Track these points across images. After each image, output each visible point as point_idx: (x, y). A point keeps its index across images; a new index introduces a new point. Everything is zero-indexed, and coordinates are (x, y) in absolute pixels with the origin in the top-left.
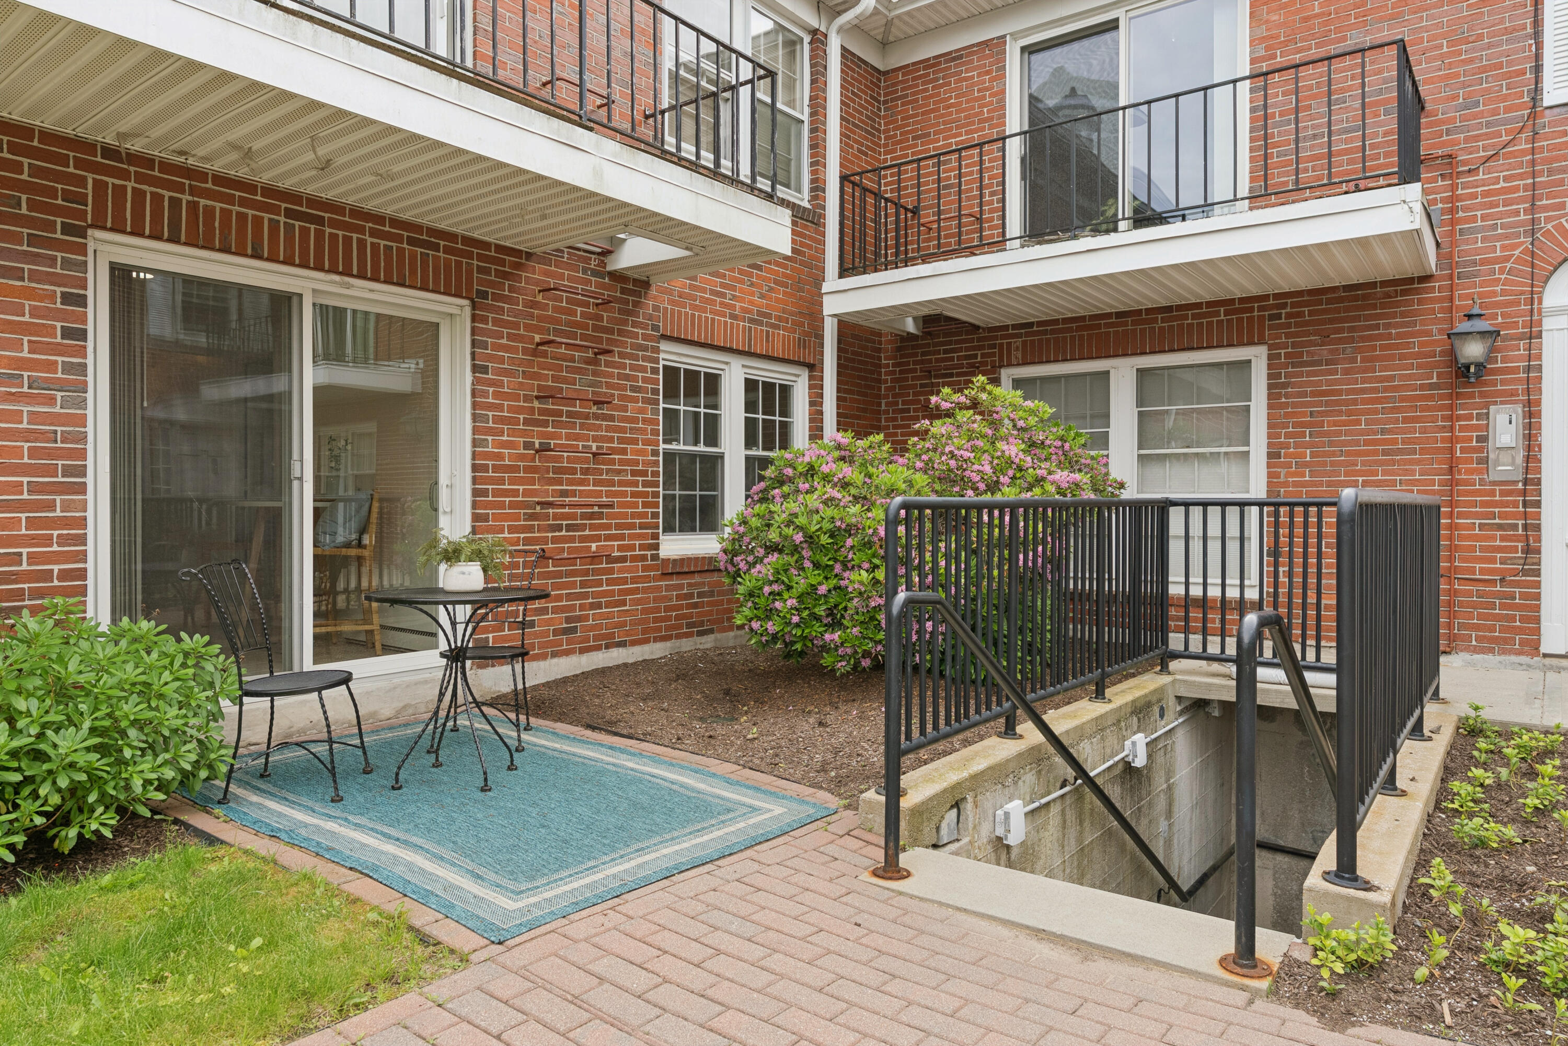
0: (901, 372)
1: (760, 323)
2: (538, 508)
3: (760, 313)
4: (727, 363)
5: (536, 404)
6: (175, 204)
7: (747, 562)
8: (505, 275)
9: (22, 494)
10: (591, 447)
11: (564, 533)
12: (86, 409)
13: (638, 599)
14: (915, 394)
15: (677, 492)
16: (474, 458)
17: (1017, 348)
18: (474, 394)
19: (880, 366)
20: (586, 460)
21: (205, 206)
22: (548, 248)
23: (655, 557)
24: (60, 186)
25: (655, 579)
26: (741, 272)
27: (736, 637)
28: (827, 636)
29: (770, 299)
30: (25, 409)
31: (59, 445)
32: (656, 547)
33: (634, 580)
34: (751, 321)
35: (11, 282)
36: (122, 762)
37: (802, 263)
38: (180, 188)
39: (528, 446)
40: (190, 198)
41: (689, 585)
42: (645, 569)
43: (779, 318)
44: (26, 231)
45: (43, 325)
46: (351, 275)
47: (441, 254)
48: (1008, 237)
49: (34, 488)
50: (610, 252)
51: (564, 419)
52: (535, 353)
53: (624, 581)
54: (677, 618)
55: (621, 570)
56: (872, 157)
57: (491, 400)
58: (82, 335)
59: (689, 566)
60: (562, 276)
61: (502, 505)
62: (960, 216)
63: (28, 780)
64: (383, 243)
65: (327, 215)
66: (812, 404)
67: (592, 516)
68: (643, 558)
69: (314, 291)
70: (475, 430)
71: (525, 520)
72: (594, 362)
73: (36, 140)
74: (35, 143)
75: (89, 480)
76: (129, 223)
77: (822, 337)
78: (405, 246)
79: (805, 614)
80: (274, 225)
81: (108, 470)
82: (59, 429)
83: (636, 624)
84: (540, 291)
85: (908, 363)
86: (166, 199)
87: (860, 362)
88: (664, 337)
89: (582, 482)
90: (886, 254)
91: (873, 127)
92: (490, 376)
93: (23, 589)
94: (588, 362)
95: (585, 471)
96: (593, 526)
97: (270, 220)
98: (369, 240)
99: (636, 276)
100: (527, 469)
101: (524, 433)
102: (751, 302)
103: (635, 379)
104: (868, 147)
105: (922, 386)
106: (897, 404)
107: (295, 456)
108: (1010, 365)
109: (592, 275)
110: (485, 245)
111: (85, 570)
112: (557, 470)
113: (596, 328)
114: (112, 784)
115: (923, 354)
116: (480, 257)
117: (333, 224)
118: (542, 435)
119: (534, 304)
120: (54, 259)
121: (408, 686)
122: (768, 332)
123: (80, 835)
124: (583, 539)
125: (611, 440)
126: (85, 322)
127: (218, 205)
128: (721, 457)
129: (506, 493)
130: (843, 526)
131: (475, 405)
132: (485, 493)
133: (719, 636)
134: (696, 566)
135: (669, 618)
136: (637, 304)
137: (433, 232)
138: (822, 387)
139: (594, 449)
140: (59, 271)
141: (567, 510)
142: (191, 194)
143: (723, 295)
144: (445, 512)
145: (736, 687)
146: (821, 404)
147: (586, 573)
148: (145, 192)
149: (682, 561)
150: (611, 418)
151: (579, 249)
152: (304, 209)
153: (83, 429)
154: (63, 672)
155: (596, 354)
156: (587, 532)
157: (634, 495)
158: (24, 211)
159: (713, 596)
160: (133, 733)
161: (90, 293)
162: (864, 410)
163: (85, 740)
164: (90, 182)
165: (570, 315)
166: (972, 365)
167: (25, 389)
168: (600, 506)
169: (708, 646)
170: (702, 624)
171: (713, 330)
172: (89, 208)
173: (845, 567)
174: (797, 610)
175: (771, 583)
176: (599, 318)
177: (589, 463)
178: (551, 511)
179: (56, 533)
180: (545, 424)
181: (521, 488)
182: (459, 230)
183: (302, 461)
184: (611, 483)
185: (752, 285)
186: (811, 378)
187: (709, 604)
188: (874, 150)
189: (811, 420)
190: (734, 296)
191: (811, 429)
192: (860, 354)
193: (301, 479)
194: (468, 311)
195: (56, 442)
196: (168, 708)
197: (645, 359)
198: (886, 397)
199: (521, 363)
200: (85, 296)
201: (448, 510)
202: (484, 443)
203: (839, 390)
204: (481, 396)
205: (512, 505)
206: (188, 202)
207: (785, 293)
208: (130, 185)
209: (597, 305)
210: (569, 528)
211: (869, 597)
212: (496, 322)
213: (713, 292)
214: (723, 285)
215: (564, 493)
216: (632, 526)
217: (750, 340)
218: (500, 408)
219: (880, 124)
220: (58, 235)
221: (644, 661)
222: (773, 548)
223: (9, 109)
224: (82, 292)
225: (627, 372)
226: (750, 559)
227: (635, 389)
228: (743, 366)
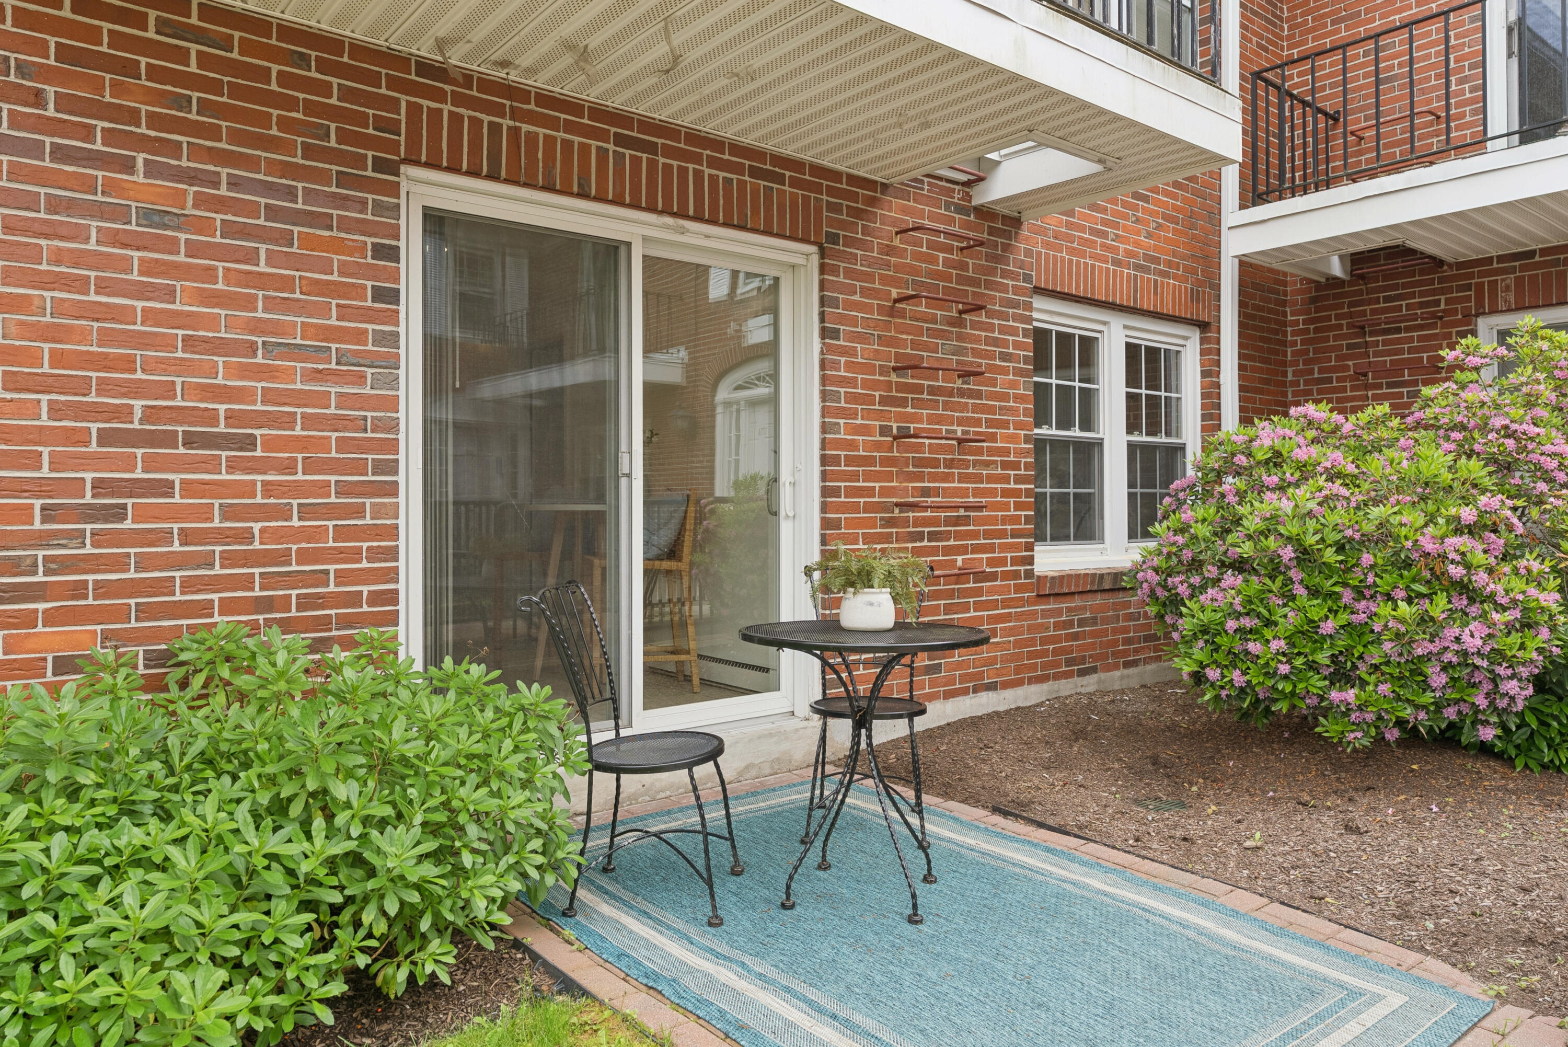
0: (1316, 330)
1: (1147, 270)
2: (897, 510)
3: (1147, 258)
4: (1105, 323)
5: (894, 378)
6: (495, 129)
7: (1191, 586)
8: (858, 213)
9: (329, 496)
10: (955, 432)
11: (925, 543)
12: (398, 390)
13: (1011, 628)
14: (1338, 358)
15: (1049, 490)
16: (823, 448)
17: (1508, 288)
18: (823, 365)
19: (1285, 324)
20: (948, 449)
21: (528, 133)
22: (905, 178)
23: (1029, 574)
24: (371, 112)
25: (1029, 602)
26: (1125, 204)
27: (1122, 678)
28: (1334, 695)
29: (1158, 238)
30: (333, 390)
31: (369, 435)
32: (1030, 561)
33: (1006, 603)
34: (1137, 267)
35: (319, 232)
36: (459, 871)
37: (1195, 192)
38: (499, 110)
39: (885, 430)
40: (511, 123)
41: (1069, 609)
42: (1018, 588)
43: (1169, 264)
44: (335, 168)
45: (353, 284)
46: (686, 217)
47: (786, 188)
48: (1489, 135)
49: (344, 489)
50: (981, 179)
51: (925, 396)
52: (892, 312)
53: (993, 605)
54: (1055, 652)
55: (991, 591)
56: (1274, 53)
57: (842, 373)
58: (393, 296)
59: (1069, 586)
60: (921, 214)
61: (855, 508)
62: (1412, 116)
63: (350, 900)
64: (722, 174)
65: (660, 141)
66: (1205, 374)
67: (957, 521)
68: (1016, 575)
69: (645, 239)
70: (824, 412)
71: (882, 527)
72: (958, 322)
73: (346, 55)
74: (345, 59)
75: (401, 478)
76: (445, 155)
77: (1218, 287)
78: (747, 178)
79: (1299, 662)
80: (602, 152)
81: (420, 466)
82: (369, 414)
83: (1008, 661)
84: (897, 233)
85: (1329, 318)
86: (485, 125)
87: (1262, 319)
88: (1039, 291)
89: (946, 478)
90: (1293, 178)
91: (1274, 15)
92: (842, 343)
93: (331, 615)
94: (952, 322)
95: (950, 464)
96: (959, 536)
97: (598, 148)
98: (707, 171)
99: (1006, 212)
100: (885, 462)
101: (880, 415)
102: (1137, 244)
103: (1005, 344)
104: (1269, 41)
105: (1349, 347)
106: (1311, 372)
107: (623, 447)
108: (1494, 311)
109: (956, 212)
110: (835, 175)
111: (396, 591)
112: (919, 463)
113: (961, 279)
114: (448, 903)
115: (1351, 305)
116: (831, 191)
117: (669, 152)
118: (901, 417)
119: (890, 250)
120: (364, 202)
121: (750, 741)
122: (1156, 281)
123: (412, 977)
124: (948, 551)
125: (978, 422)
126: (397, 280)
127: (542, 131)
128: (1100, 444)
129: (859, 492)
130: (1357, 536)
131: (824, 380)
132: (835, 492)
133: (1103, 676)
134: (1077, 585)
135: (1044, 653)
136: (1006, 248)
137: (779, 160)
138: (1218, 352)
139: (959, 434)
140: (370, 217)
141: (928, 514)
142: (512, 118)
143: (1104, 235)
144: (787, 516)
145: (1166, 754)
146: (1218, 374)
147: (951, 594)
148: (463, 116)
149: (1061, 579)
150: (978, 395)
151: (940, 178)
152: (635, 134)
153: (394, 415)
154: (386, 740)
155: (961, 312)
156: (952, 542)
157: (1006, 493)
158: (333, 143)
159: (1095, 624)
160: (473, 830)
161: (402, 244)
162: (1267, 382)
163: (418, 843)
164: (403, 105)
165: (931, 263)
166: (1433, 315)
167: (333, 366)
168: (967, 508)
169: (1091, 689)
170: (1083, 660)
171: (1093, 280)
172: (402, 138)
173: (1360, 594)
174: (1284, 654)
175: (1238, 616)
176: (963, 266)
177: (953, 453)
178: (911, 514)
179: (365, 545)
180: (903, 403)
181: (877, 485)
182: (806, 157)
183: (630, 452)
184: (978, 478)
185: (1138, 221)
186: (1203, 341)
187: (1093, 634)
188: (1275, 45)
189: (1204, 395)
190: (1117, 235)
191: (1203, 407)
192: (1261, 309)
193: (629, 476)
194: (815, 260)
195: (366, 431)
196: (511, 792)
197: (1016, 318)
198: (1295, 363)
199: (877, 325)
200: (398, 248)
201: (791, 514)
202: (835, 428)
203: (1241, 356)
204: (832, 369)
205: (868, 508)
206: (509, 128)
207: (1175, 231)
208: (447, 108)
209: (962, 249)
210: (933, 536)
211: (1412, 641)
212: (849, 273)
213: (1093, 231)
214: (1105, 222)
215: (926, 492)
216: (1002, 534)
217: (1135, 291)
218: (852, 382)
219: (1282, 10)
220: (369, 173)
221: (1018, 708)
222: (1240, 566)
223: (317, 17)
224: (394, 243)
225: (996, 335)
226: (1196, 580)
227: (1005, 357)
228: (1125, 327)
